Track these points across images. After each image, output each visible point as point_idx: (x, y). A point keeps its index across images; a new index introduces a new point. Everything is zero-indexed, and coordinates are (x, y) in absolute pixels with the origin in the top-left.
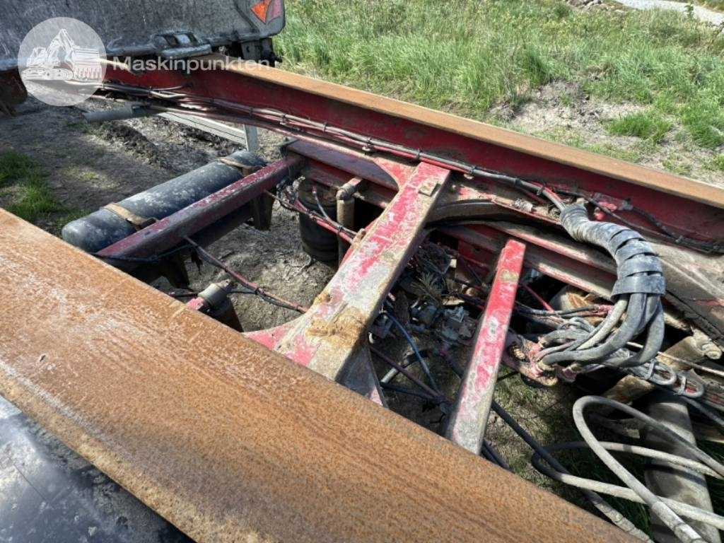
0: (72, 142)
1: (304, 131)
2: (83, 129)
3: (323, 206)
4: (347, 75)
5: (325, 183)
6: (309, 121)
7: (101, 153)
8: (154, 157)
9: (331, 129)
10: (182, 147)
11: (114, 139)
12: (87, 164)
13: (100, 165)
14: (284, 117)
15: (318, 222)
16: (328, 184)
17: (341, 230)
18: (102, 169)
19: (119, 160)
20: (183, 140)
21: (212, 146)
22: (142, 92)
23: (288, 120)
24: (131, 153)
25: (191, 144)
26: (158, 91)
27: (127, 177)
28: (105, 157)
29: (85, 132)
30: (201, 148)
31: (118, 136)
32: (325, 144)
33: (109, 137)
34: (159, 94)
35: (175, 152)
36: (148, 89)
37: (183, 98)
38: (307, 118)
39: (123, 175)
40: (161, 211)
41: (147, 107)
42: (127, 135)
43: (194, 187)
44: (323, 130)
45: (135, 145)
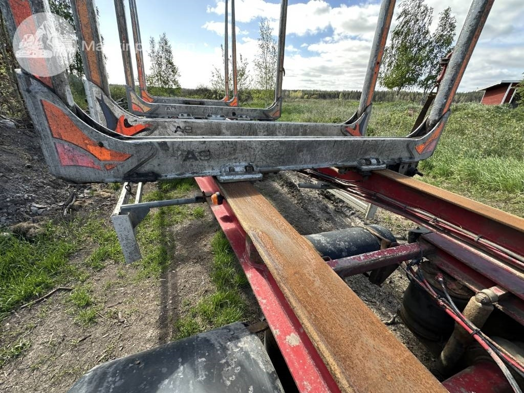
0: (267, 184)
1: (448, 232)
2: (273, 179)
3: (450, 296)
4: (446, 179)
5: (452, 275)
6: (461, 229)
7: (277, 192)
8: (301, 201)
9: (483, 241)
10: (315, 199)
11: (284, 187)
12: (269, 196)
13: (274, 198)
14: (436, 219)
15: (447, 310)
16: (456, 277)
17: (478, 333)
18: (274, 200)
19: (283, 197)
20: (317, 196)
21: (332, 203)
22: (329, 178)
23: (438, 222)
24: (289, 196)
25: (321, 199)
26: (339, 180)
27: (284, 208)
28: (278, 195)
29: (274, 181)
30: (325, 203)
31: (287, 186)
32: (473, 250)
33: (282, 186)
34: (339, 182)
35: (311, 201)
36: (334, 178)
37: (355, 187)
38: (459, 227)
39: (283, 206)
40: (327, 250)
41: (328, 186)
42: (291, 187)
43: (349, 242)
44: (476, 239)
45: (293, 192)
